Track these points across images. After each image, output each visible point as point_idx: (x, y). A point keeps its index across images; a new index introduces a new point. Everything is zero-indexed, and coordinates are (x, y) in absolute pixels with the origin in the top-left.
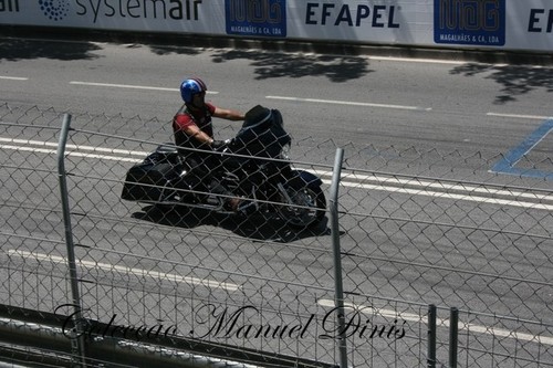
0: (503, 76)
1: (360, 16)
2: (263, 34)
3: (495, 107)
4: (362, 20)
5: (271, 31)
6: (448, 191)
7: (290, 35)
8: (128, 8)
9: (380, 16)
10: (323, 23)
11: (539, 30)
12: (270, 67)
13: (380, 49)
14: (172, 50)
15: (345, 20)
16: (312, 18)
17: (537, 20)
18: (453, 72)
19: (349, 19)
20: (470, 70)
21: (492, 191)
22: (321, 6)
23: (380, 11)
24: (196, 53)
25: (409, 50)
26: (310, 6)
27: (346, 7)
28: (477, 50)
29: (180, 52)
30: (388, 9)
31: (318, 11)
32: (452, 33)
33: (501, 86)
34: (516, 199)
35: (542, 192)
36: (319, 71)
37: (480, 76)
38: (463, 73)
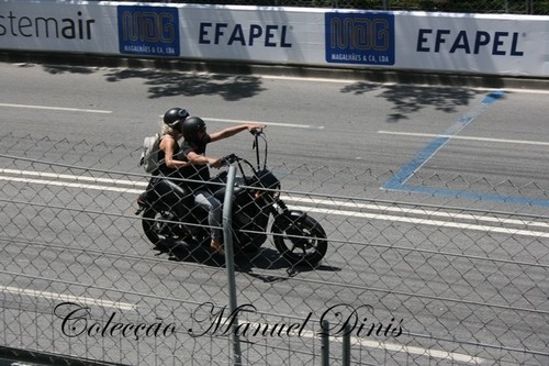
0: (393, 94)
1: (252, 36)
2: (156, 53)
3: (387, 125)
4: (255, 39)
5: (164, 50)
6: (339, 208)
7: (183, 54)
8: (20, 27)
9: (272, 36)
10: (217, 42)
11: (427, 50)
12: (164, 86)
13: (273, 68)
14: (66, 69)
15: (237, 39)
16: (205, 38)
17: (425, 40)
18: (343, 91)
19: (242, 39)
20: (360, 89)
21: (383, 208)
22: (214, 26)
23: (272, 31)
24: (89, 72)
25: (300, 70)
26: (203, 25)
27: (238, 27)
28: (367, 69)
29: (73, 71)
30: (280, 29)
31: (211, 31)
32: (343, 52)
33: (392, 104)
34: (406, 215)
35: (432, 208)
36: (213, 89)
37: (370, 95)
38: (353, 92)
